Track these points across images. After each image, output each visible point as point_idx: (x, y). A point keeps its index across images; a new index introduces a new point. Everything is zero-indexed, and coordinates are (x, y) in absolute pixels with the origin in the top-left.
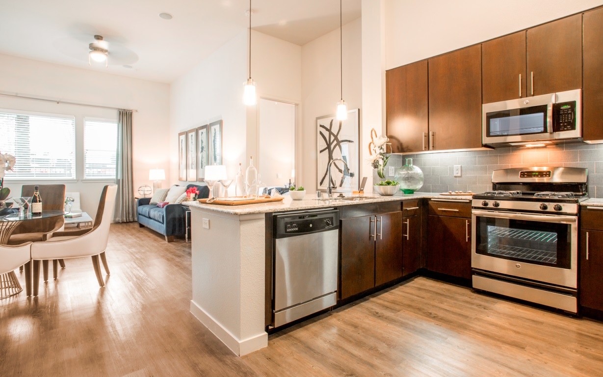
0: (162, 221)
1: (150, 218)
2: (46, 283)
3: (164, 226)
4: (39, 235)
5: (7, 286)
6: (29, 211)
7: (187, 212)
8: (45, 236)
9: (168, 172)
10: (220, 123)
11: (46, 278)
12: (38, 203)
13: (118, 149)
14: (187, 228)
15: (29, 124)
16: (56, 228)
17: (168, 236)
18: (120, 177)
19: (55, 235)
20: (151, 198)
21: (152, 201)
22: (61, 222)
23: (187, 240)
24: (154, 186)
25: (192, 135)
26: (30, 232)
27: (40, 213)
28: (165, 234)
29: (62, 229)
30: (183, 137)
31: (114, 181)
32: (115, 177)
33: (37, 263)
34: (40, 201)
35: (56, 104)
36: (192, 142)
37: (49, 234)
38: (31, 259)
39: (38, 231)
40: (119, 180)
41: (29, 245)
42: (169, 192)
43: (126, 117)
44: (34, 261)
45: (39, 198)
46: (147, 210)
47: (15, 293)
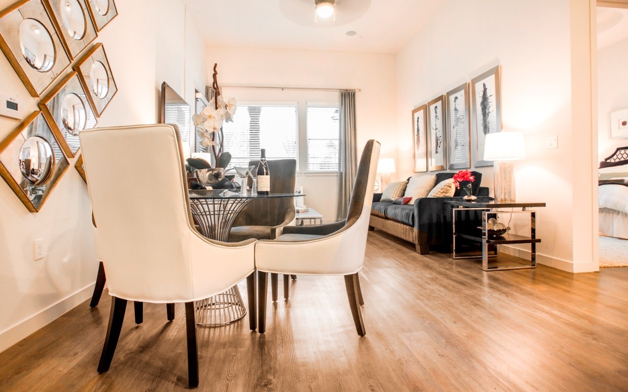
0: (411, 223)
1: (387, 218)
2: (275, 305)
3: (416, 229)
4: (266, 229)
5: (226, 301)
6: (254, 190)
7: (454, 209)
8: (273, 231)
9: (398, 162)
10: (496, 71)
11: (275, 297)
12: (265, 176)
13: (340, 137)
14: (454, 236)
15: (259, 126)
16: (287, 220)
17: (421, 245)
18: (342, 170)
19: (287, 231)
20: (382, 194)
21: (383, 198)
22: (292, 213)
23: (454, 254)
24: (382, 181)
25: (436, 107)
26: (256, 224)
27: (267, 192)
28: (416, 242)
29: (293, 224)
30: (420, 114)
31: (336, 174)
32: (337, 170)
33: (263, 276)
34: (267, 174)
35: (280, 91)
36: (436, 117)
37: (279, 229)
38: (255, 268)
39: (265, 224)
40: (342, 173)
41: (252, 245)
42: (408, 185)
43: (348, 97)
44: (259, 272)
45: (267, 170)
46: (382, 207)
47: (236, 318)
